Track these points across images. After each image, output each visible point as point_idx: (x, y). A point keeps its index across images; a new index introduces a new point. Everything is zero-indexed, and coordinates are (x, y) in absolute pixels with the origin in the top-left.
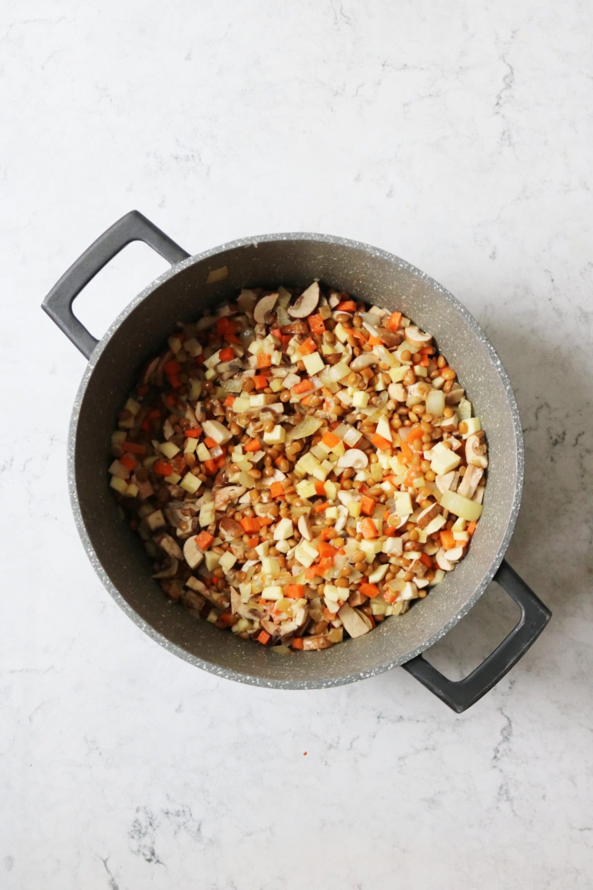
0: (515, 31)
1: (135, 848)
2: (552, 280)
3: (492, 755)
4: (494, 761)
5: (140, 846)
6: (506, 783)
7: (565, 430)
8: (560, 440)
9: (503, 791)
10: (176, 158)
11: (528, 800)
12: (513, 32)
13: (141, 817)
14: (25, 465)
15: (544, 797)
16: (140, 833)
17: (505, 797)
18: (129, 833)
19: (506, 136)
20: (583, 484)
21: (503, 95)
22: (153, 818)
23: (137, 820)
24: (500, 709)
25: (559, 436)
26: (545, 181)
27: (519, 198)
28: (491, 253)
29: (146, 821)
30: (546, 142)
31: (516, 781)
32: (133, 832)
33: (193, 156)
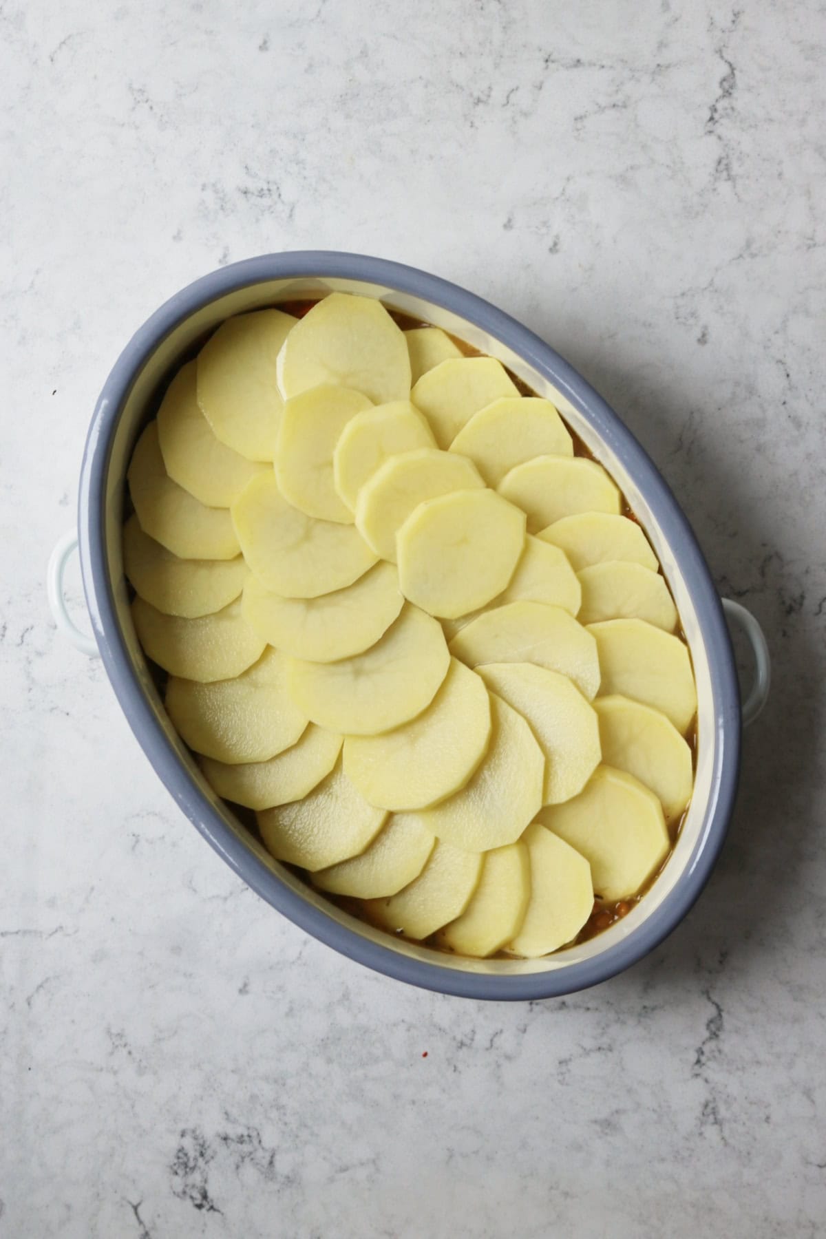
0: (738, 13)
1: (179, 1189)
2: (788, 376)
3: (694, 1058)
4: (697, 1067)
5: (186, 1186)
6: (714, 1099)
7: (803, 592)
8: (796, 607)
9: (709, 1111)
10: (245, 193)
11: (744, 1124)
12: (735, 15)
13: (188, 1143)
14: (22, 637)
15: (767, 1119)
16: (186, 1167)
17: (711, 1118)
18: (171, 1167)
19: (723, 166)
21: (719, 106)
22: (206, 1146)
23: (183, 1148)
24: (706, 993)
25: (795, 601)
26: (779, 232)
27: (741, 256)
28: (699, 335)
29: (196, 1150)
30: (780, 175)
31: (728, 1096)
32: (177, 1165)
33: (269, 190)
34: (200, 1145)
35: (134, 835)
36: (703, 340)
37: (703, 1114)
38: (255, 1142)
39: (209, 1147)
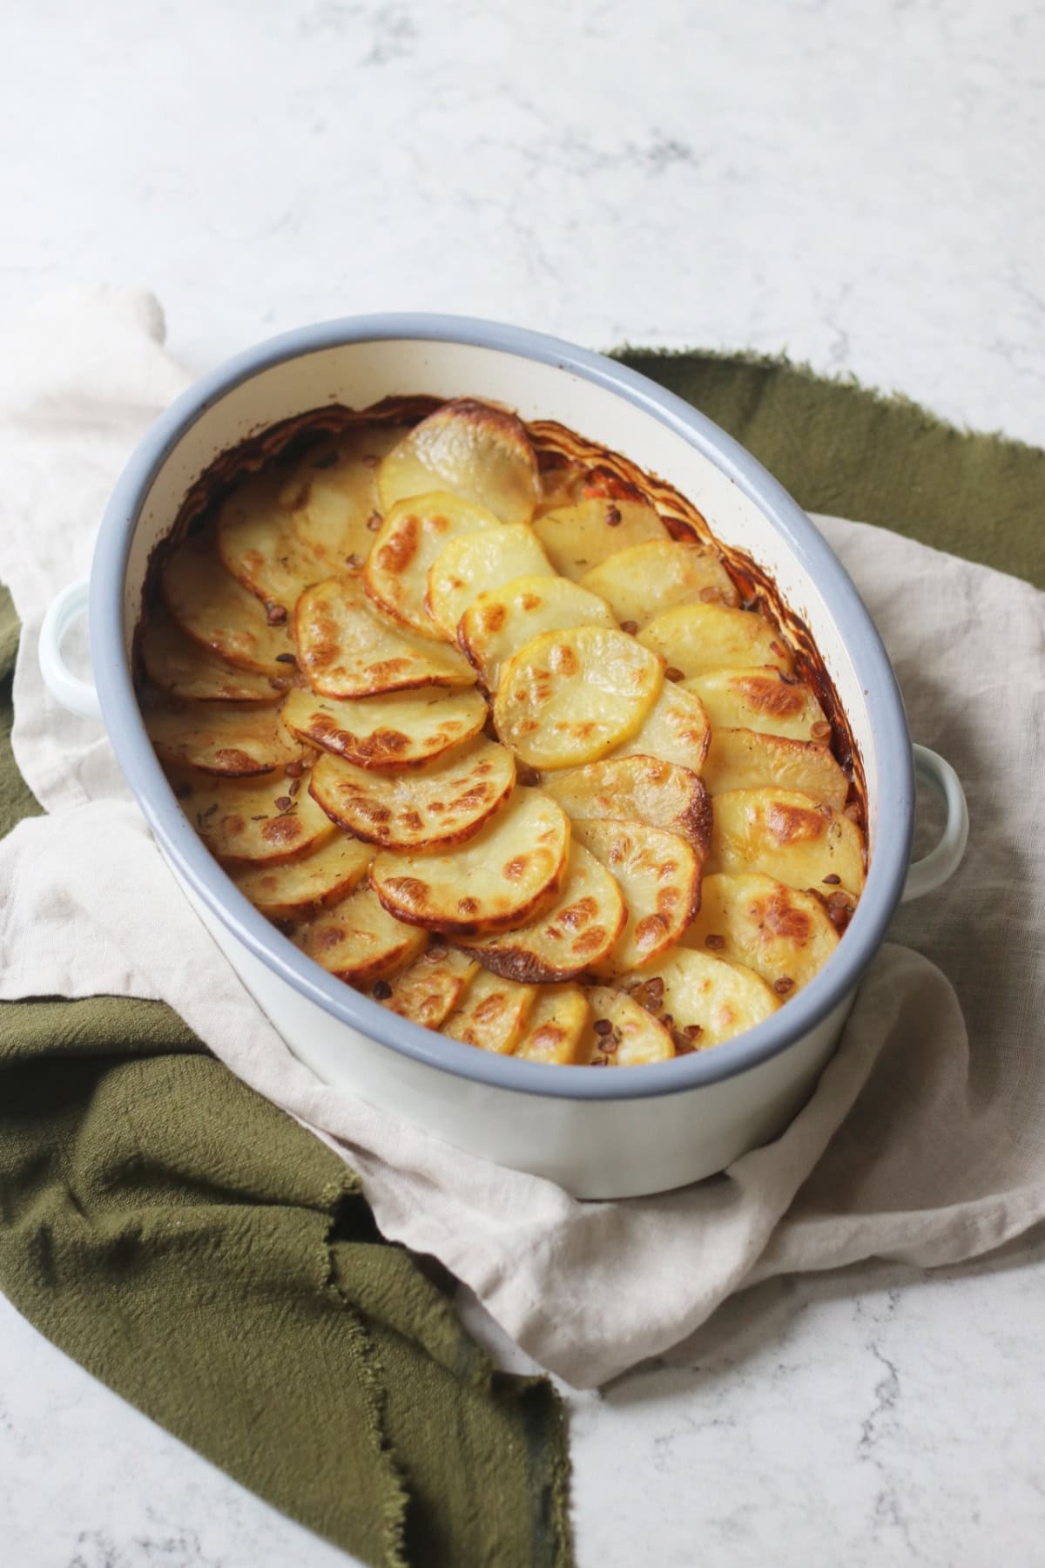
34: (107, 1553)
37: (878, 1512)
38: (191, 1550)
39: (120, 1556)
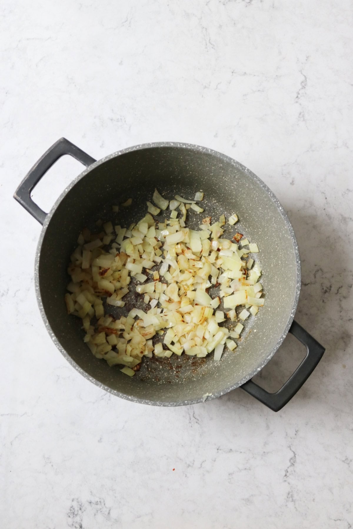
0: (308, 57)
1: (71, 523)
2: (326, 198)
3: (284, 473)
4: (285, 477)
5: (73, 522)
6: (292, 491)
7: (331, 285)
8: (328, 291)
9: (290, 496)
10: (112, 120)
11: (304, 502)
13: (75, 504)
14: (15, 294)
16: (74, 514)
17: (291, 499)
18: (68, 514)
19: (301, 115)
20: (341, 316)
21: (300, 92)
22: (82, 506)
23: (73, 506)
24: (290, 447)
25: (327, 288)
26: (323, 142)
27: (308, 151)
28: (291, 181)
29: (78, 507)
30: (324, 119)
31: (298, 490)
32: (70, 513)
33: (121, 119)
35: (57, 376)
36: (292, 183)
